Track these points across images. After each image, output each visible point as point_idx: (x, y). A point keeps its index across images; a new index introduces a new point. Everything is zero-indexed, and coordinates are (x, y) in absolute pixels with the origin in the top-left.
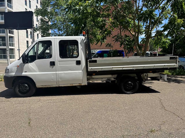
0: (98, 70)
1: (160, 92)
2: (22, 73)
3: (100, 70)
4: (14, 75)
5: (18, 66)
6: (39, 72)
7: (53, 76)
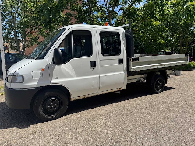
0: (139, 70)
1: (175, 88)
2: (50, 80)
3: (141, 70)
4: (35, 86)
5: (43, 70)
6: (77, 76)
7: (93, 82)
